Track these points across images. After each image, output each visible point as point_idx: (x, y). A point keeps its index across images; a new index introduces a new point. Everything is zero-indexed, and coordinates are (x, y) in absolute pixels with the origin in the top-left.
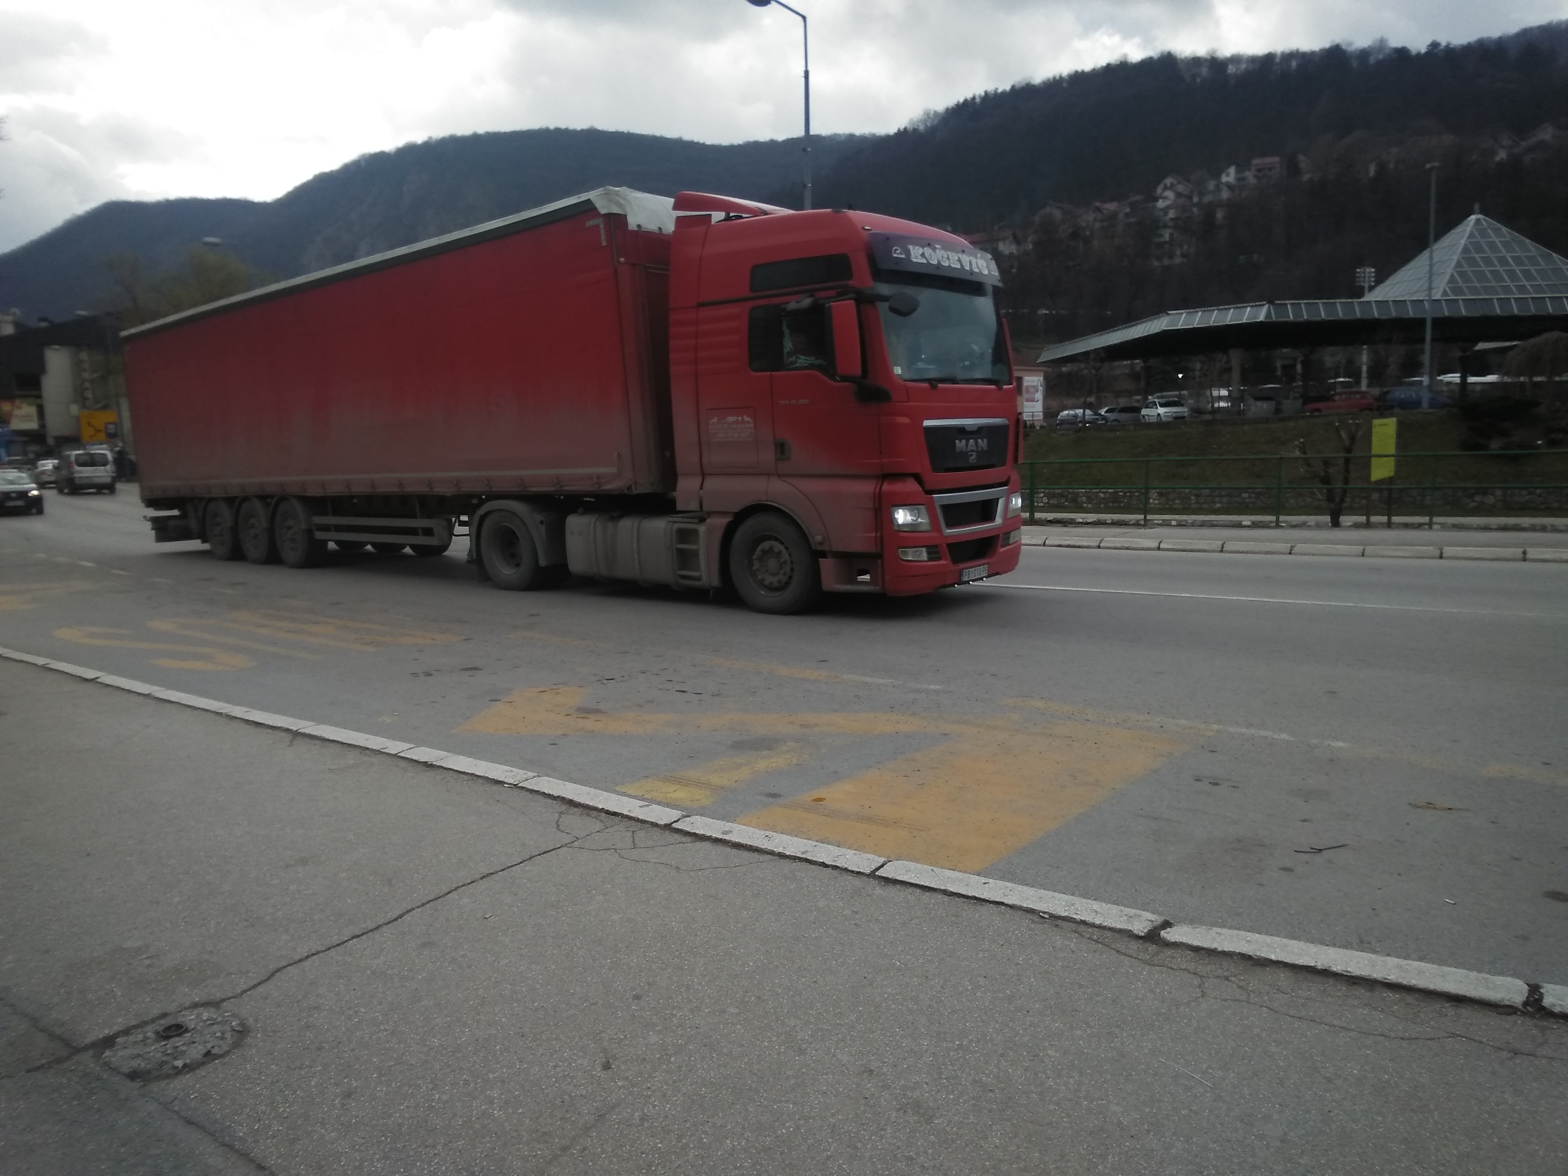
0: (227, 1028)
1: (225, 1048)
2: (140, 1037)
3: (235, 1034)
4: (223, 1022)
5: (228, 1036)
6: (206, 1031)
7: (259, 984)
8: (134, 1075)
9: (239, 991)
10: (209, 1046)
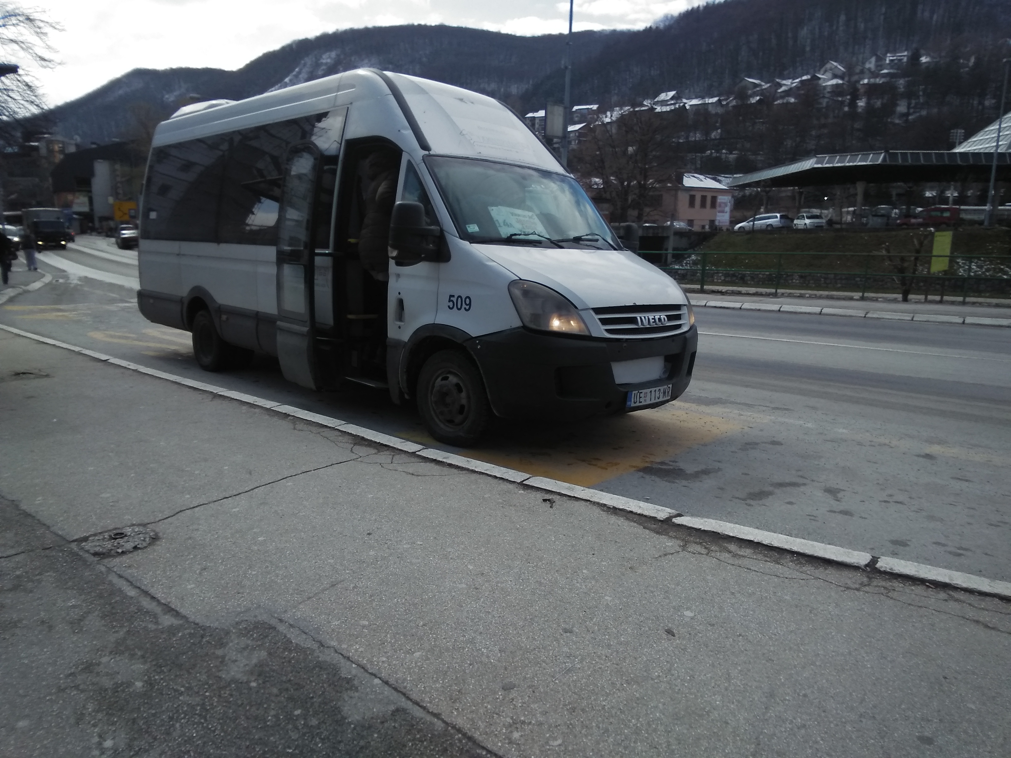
0: (147, 536)
1: (145, 544)
2: (102, 537)
3: (151, 539)
4: (146, 533)
5: (147, 539)
6: (136, 537)
7: (169, 517)
8: (96, 554)
9: (157, 520)
10: (136, 543)
